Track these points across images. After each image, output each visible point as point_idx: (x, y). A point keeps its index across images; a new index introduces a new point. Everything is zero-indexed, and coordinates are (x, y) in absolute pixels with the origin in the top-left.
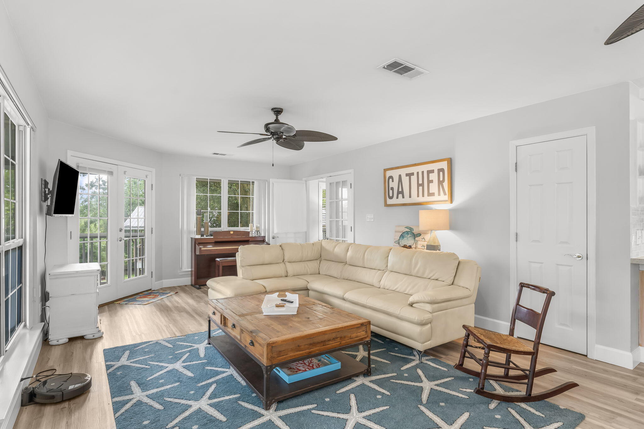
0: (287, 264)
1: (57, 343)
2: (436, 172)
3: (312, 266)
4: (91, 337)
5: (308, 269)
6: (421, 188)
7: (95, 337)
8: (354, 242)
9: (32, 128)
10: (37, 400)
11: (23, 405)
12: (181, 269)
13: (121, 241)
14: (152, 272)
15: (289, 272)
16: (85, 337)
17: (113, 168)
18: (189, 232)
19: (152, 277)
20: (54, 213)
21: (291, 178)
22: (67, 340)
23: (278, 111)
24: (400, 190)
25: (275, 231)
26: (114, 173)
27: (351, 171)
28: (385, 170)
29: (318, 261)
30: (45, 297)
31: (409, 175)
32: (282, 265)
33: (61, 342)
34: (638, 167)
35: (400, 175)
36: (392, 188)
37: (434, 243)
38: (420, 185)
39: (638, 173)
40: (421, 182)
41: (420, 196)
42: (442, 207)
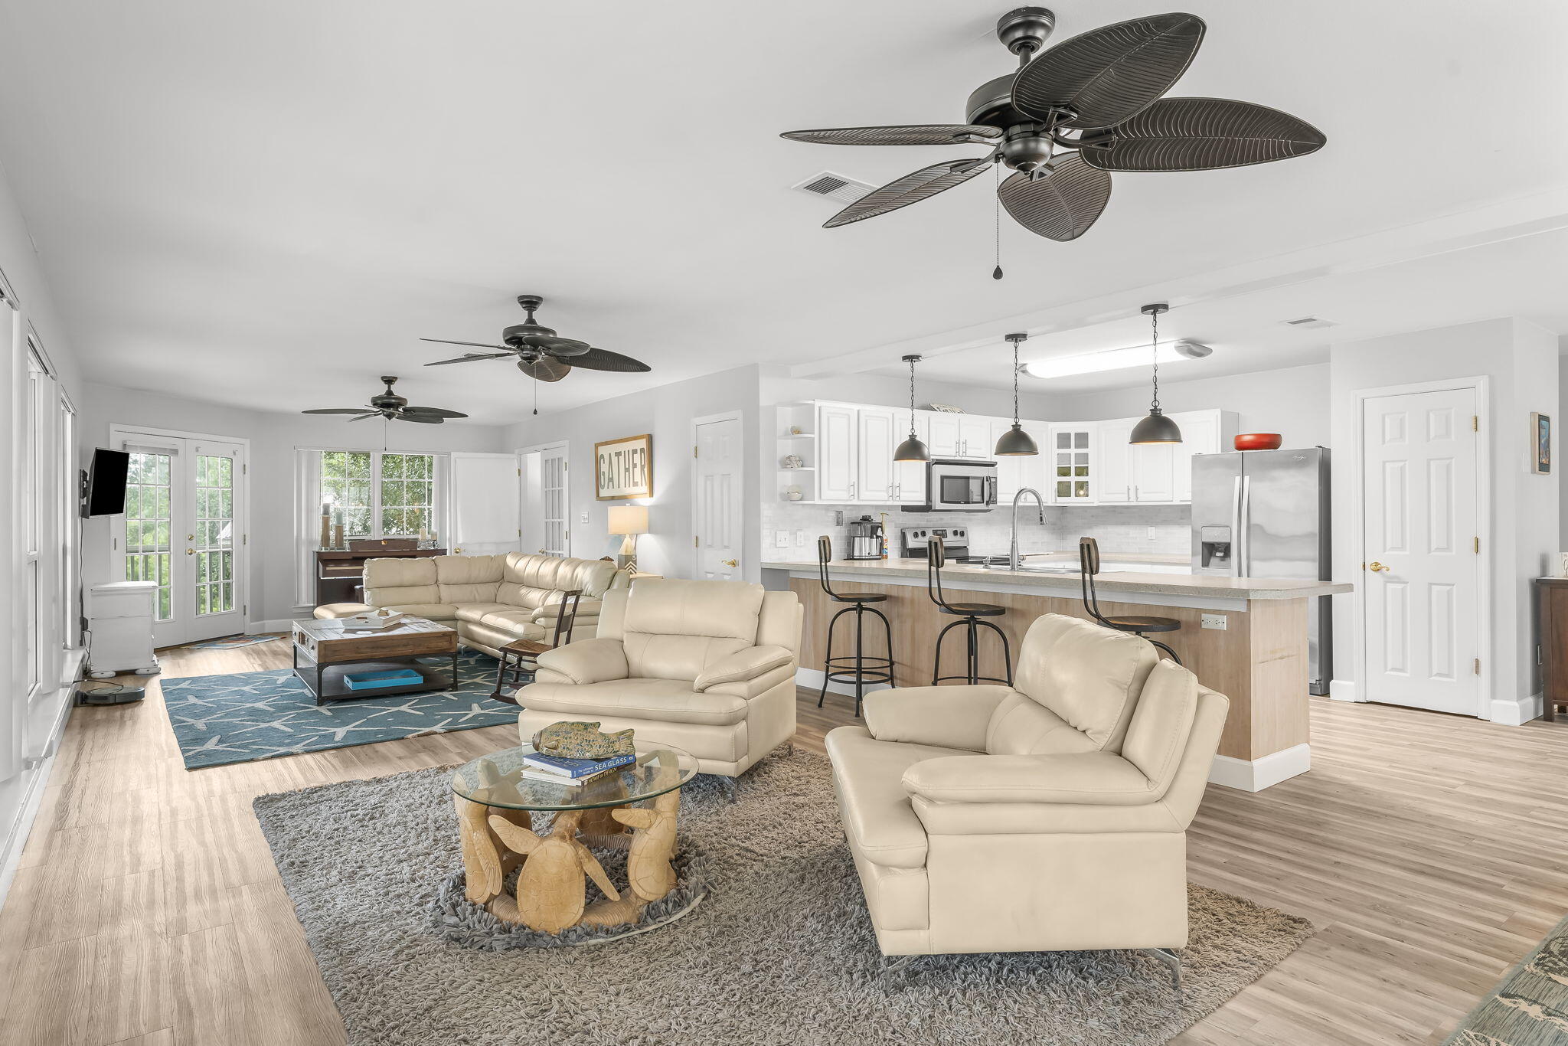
0: (442, 587)
1: (102, 676)
2: (639, 451)
3: (487, 590)
4: (144, 671)
5: (477, 595)
6: (627, 473)
7: (150, 672)
8: (570, 556)
9: (73, 414)
10: (89, 701)
11: (75, 706)
12: (298, 603)
13: (191, 554)
14: (245, 606)
15: (442, 597)
16: (136, 672)
17: (179, 444)
18: (310, 542)
19: (245, 614)
20: (91, 515)
21: (502, 451)
22: (114, 674)
23: (389, 381)
24: (611, 476)
25: (460, 541)
26: (180, 452)
27: (566, 442)
28: (597, 446)
29: (497, 584)
30: (84, 624)
31: (618, 454)
32: (433, 589)
33: (107, 675)
34: (778, 459)
35: (610, 454)
36: (604, 472)
37: (626, 551)
38: (627, 470)
39: (778, 466)
40: (627, 467)
41: (627, 486)
42: (646, 501)
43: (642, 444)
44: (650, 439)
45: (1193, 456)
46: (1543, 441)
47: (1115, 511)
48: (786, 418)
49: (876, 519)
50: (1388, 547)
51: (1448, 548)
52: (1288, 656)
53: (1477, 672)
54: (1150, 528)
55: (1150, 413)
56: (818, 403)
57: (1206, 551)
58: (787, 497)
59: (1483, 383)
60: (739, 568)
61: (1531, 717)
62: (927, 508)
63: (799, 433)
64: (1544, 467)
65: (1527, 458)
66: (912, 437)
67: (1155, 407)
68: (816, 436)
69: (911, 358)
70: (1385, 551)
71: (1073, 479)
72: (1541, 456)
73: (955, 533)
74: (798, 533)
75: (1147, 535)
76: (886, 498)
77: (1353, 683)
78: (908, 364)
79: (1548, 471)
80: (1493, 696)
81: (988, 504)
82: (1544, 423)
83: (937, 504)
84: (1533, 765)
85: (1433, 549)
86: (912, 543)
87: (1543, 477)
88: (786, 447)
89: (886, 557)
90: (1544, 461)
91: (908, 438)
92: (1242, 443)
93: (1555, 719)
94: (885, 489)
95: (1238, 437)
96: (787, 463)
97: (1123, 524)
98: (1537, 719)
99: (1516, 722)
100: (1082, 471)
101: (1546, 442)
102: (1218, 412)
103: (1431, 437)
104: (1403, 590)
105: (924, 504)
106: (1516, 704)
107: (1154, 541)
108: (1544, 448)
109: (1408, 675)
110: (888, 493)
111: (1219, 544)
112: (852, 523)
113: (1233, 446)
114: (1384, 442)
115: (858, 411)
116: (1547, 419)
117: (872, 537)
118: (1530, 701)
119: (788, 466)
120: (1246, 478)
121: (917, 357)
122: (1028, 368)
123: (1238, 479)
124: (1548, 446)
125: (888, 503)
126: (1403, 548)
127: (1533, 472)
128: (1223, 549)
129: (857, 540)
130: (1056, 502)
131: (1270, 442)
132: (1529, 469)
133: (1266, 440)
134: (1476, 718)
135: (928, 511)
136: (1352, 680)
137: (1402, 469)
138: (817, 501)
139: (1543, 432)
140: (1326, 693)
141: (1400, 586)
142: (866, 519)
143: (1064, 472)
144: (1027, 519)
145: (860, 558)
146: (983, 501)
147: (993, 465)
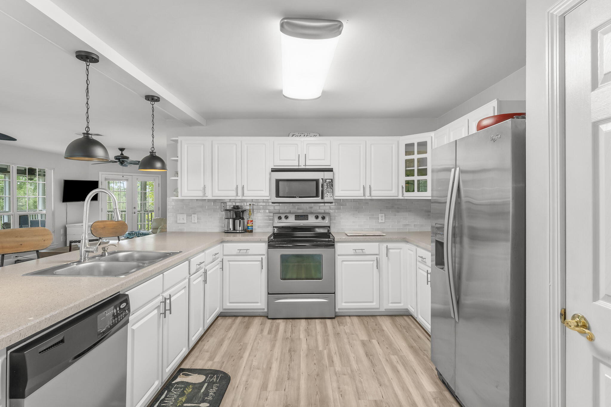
13: (134, 213)
26: (130, 180)
56: (180, 139)
68: (179, 158)
71: (416, 178)
73: (317, 217)
76: (235, 195)
81: (323, 198)
83: (273, 198)
89: (251, 231)
100: (423, 172)
102: (494, 103)
105: (269, 198)
110: (236, 191)
112: (226, 210)
115: (212, 141)
117: (236, 219)
120: (457, 170)
123: (453, 171)
129: (226, 221)
130: (403, 196)
142: (235, 208)
143: (410, 173)
144: (398, 208)
145: (227, 231)
146: (317, 196)
147: (331, 170)
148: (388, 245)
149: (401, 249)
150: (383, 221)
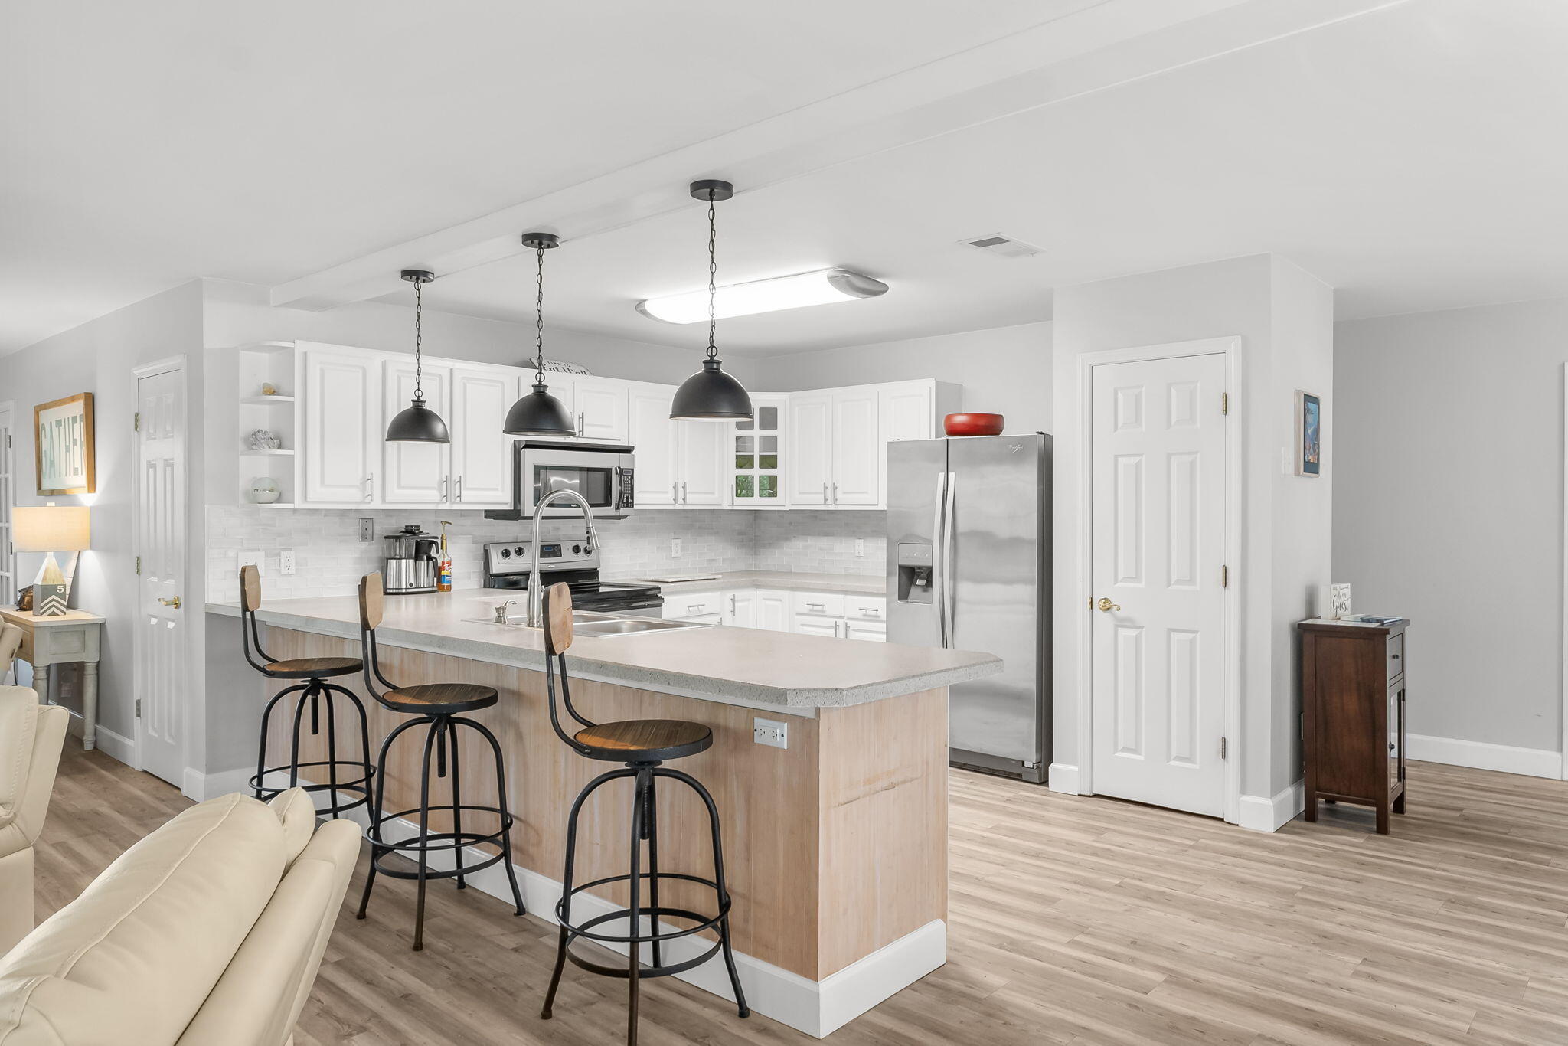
6: (68, 454)
24: (52, 457)
28: (37, 410)
31: (59, 423)
34: (241, 435)
35: (51, 423)
36: (45, 451)
37: (44, 579)
38: (68, 449)
39: (241, 447)
40: (68, 444)
41: (68, 474)
42: (88, 500)
43: (78, 408)
44: (90, 401)
45: (888, 443)
46: (1309, 431)
47: (816, 517)
48: (256, 369)
49: (428, 531)
50: (1120, 577)
51: (1191, 580)
52: (904, 782)
53: (1224, 756)
54: (857, 541)
55: (702, 367)
56: (300, 347)
57: (904, 578)
58: (253, 496)
59: (1234, 346)
60: (181, 610)
61: (1289, 815)
62: (514, 514)
63: (273, 393)
64: (1312, 468)
65: (1289, 454)
66: (418, 404)
67: (712, 357)
68: (297, 399)
69: (415, 275)
70: (1116, 581)
71: (756, 472)
72: (1307, 451)
73: (576, 549)
74: (284, 554)
75: (855, 551)
76: (438, 499)
77: (1076, 768)
78: (410, 285)
79: (1316, 472)
80: (1243, 790)
81: (617, 508)
82: (1311, 406)
83: (528, 508)
84: (1271, 923)
85: (1173, 580)
86: (499, 565)
87: (1310, 481)
88: (258, 416)
89: (449, 588)
90: (1311, 458)
91: (410, 405)
92: (952, 426)
93: (1320, 817)
94: (436, 486)
95: (949, 418)
96: (255, 441)
97: (826, 534)
98: (1297, 817)
99: (1269, 827)
100: (769, 461)
101: (1313, 433)
102: (931, 383)
103: (1173, 423)
104: (1138, 638)
105: (509, 507)
106: (1269, 802)
107: (862, 559)
108: (1310, 441)
109: (1142, 758)
110: (440, 491)
111: (919, 568)
112: (386, 537)
113: (944, 430)
114: (1116, 429)
115: (384, 363)
116: (1315, 400)
117: (417, 558)
118: (1289, 792)
119: (254, 447)
120: (952, 475)
121: (426, 273)
122: (648, 307)
123: (942, 476)
124: (1317, 438)
125: (441, 507)
126: (1136, 578)
127: (1297, 474)
128: (925, 575)
129: (393, 563)
130: (733, 505)
131: (987, 425)
132: (1290, 469)
133: (982, 422)
134: (1222, 820)
135: (516, 519)
136: (1074, 763)
137: (1138, 466)
138: (298, 504)
139: (1310, 418)
140: (1044, 782)
141: (1133, 632)
142: (410, 531)
143: (744, 461)
144: (700, 528)
145: (397, 591)
146: (608, 503)
147: (628, 450)
148: (736, 595)
149: (749, 600)
150: (678, 555)
